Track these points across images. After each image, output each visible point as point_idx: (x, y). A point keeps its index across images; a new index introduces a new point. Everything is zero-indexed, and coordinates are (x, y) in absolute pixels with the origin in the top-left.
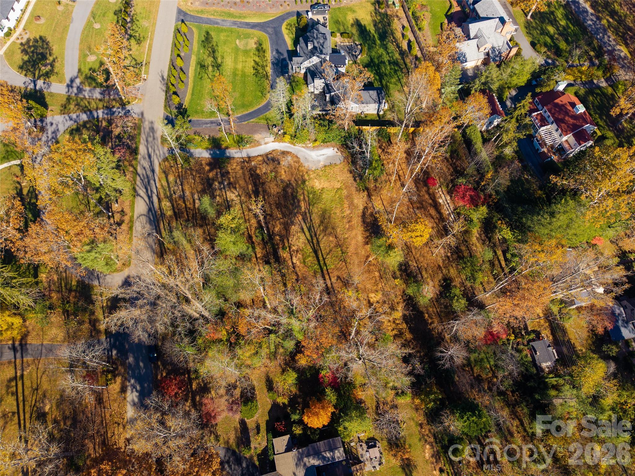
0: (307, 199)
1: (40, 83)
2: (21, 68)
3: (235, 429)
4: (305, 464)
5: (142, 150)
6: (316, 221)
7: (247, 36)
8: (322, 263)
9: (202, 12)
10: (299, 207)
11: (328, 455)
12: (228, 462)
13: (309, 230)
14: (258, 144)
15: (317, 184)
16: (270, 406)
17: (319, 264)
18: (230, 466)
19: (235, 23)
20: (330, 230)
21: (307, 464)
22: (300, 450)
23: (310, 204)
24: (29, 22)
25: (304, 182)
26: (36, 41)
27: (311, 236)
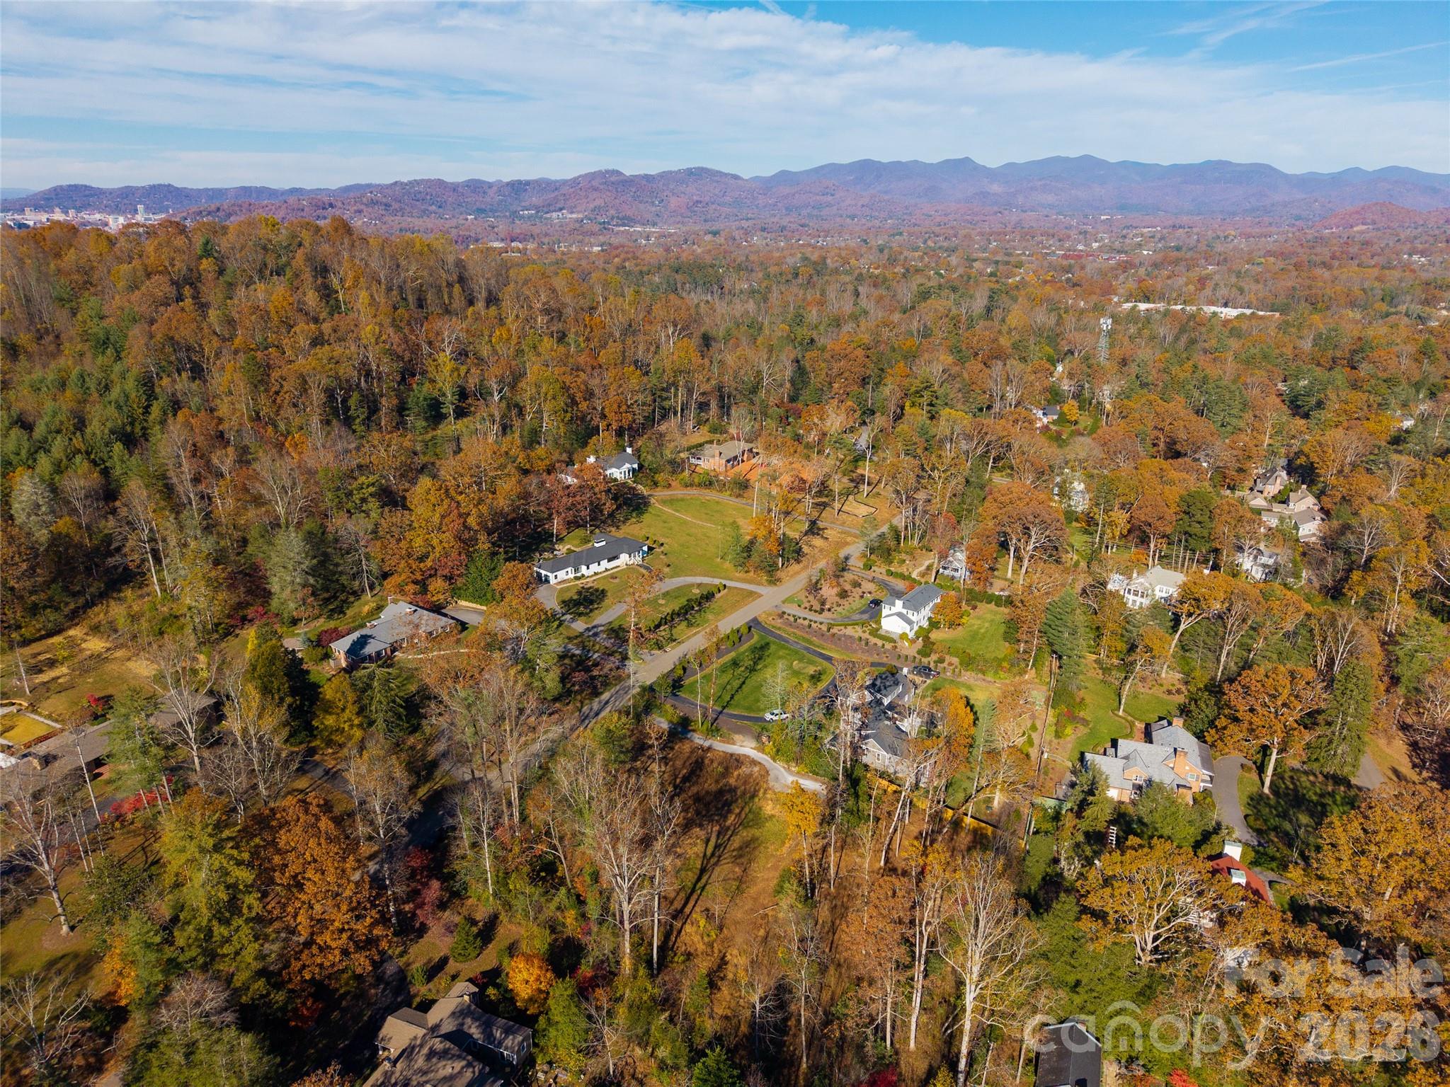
0: (743, 816)
1: (568, 617)
2: (564, 602)
3: (430, 961)
4: (463, 1024)
5: (606, 696)
6: (736, 842)
7: (811, 662)
8: (700, 885)
9: (779, 629)
10: (725, 818)
11: (498, 1034)
12: (387, 984)
13: (717, 846)
14: (734, 744)
15: (769, 808)
16: (489, 968)
17: (695, 885)
18: (384, 990)
19: (807, 649)
20: (744, 860)
21: (465, 1027)
22: (473, 1007)
23: (744, 824)
24: (604, 578)
25: (753, 797)
26: (597, 590)
27: (713, 855)
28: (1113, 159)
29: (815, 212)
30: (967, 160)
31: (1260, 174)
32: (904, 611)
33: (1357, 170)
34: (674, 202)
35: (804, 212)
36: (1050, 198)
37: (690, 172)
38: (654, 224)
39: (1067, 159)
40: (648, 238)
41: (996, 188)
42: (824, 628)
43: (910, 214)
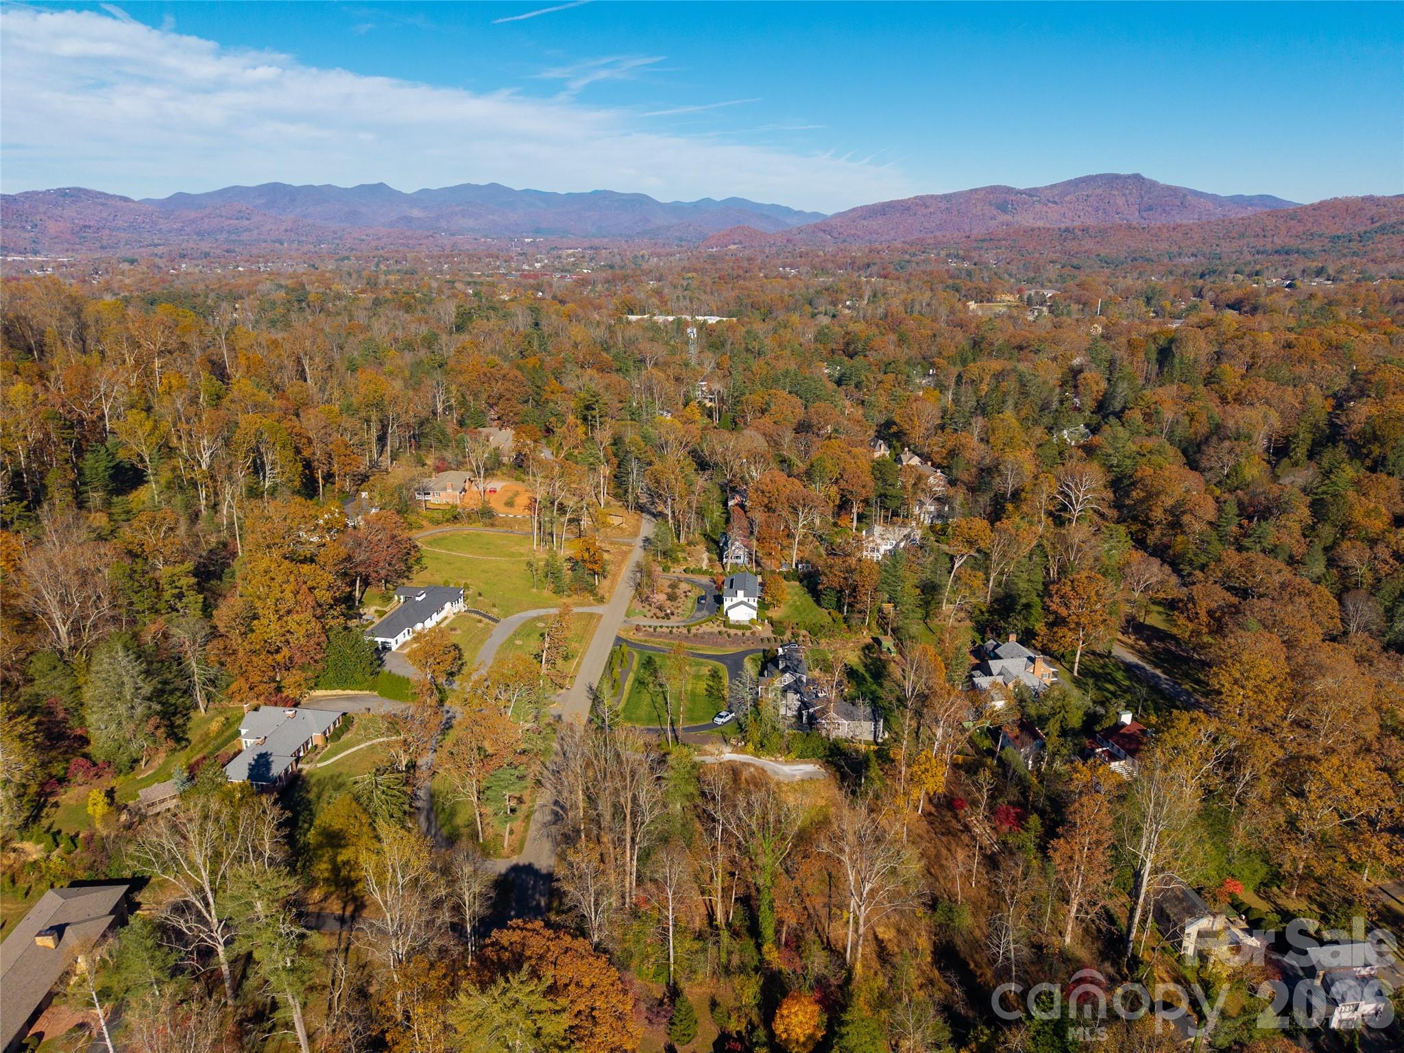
7: (700, 665)
9: (648, 641)
14: (713, 754)
16: (715, 1038)
19: (686, 653)
28: (518, 187)
29: (233, 237)
30: (381, 186)
31: (639, 201)
32: (745, 599)
33: (708, 201)
34: (52, 227)
35: (222, 237)
36: (470, 223)
37: (62, 193)
38: (36, 253)
39: (478, 187)
40: (42, 268)
41: (416, 213)
42: (685, 631)
43: (340, 238)
